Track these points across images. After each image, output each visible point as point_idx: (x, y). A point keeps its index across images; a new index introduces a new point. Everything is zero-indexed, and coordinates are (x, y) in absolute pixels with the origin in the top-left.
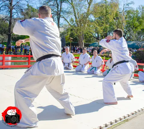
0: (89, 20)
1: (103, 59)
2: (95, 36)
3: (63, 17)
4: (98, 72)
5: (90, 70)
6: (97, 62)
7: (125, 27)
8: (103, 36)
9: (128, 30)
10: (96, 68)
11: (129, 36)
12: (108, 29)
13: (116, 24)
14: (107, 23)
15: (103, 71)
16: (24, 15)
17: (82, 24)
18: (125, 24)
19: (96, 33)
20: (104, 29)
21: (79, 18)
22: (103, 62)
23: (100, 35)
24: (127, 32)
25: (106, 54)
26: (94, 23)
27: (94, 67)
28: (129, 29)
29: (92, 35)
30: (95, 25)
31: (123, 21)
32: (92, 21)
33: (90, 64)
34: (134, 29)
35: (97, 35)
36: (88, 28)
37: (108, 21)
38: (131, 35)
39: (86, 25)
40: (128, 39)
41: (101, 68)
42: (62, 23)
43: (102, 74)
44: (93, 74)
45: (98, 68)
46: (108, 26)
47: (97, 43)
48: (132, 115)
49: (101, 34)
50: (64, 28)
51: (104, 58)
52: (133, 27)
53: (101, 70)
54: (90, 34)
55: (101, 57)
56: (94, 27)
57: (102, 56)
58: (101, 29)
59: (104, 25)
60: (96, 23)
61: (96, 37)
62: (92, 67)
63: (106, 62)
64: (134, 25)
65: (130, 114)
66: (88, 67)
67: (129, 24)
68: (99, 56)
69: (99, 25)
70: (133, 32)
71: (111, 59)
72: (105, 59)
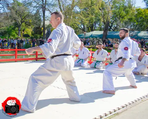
0: (74, 12)
1: (90, 51)
2: (80, 28)
3: (49, 10)
4: (86, 64)
5: (77, 62)
6: (83, 53)
7: (111, 17)
8: (89, 28)
9: (114, 21)
10: (83, 60)
11: (115, 26)
12: (94, 20)
13: (101, 15)
14: (92, 14)
15: (90, 63)
16: (11, 10)
17: (67, 16)
18: (111, 14)
19: (82, 24)
20: (89, 21)
21: (64, 10)
22: (90, 54)
23: (85, 26)
24: (113, 22)
25: (92, 46)
26: (79, 15)
27: (81, 59)
28: (116, 19)
29: (78, 27)
30: (81, 16)
31: (109, 11)
32: (77, 13)
33: (77, 56)
34: (121, 19)
35: (82, 27)
36: (73, 20)
37: (94, 12)
38: (118, 25)
39: (71, 17)
40: (115, 29)
41: (88, 60)
42: (47, 15)
43: (89, 66)
44: (80, 66)
45: (85, 60)
46: (93, 17)
47: (83, 34)
48: (123, 108)
49: (87, 25)
50: (50, 20)
51: (91, 49)
52: (120, 17)
53: (88, 62)
54: (76, 26)
55: (87, 49)
56: (80, 18)
57: (89, 48)
58: (87, 20)
59: (90, 16)
60: (81, 14)
61: (82, 29)
62: (79, 59)
63: (93, 54)
64: (121, 15)
65: (120, 107)
66: (75, 59)
67: (115, 14)
68: (86, 48)
69: (84, 17)
70: (120, 22)
71: (98, 50)
72: (92, 51)
